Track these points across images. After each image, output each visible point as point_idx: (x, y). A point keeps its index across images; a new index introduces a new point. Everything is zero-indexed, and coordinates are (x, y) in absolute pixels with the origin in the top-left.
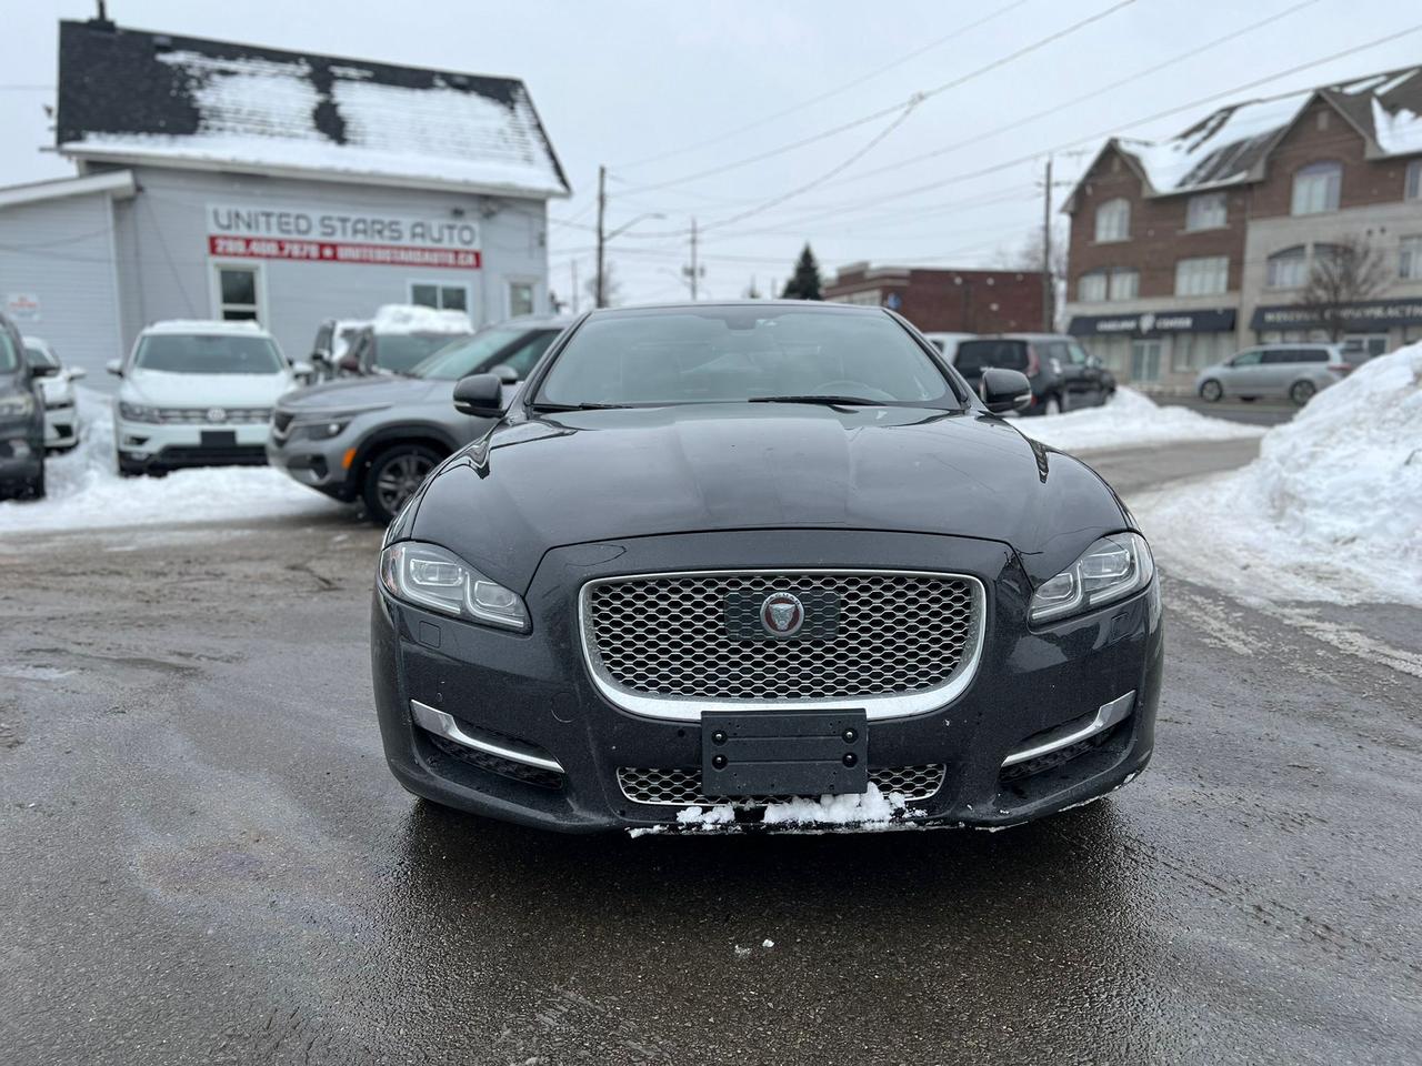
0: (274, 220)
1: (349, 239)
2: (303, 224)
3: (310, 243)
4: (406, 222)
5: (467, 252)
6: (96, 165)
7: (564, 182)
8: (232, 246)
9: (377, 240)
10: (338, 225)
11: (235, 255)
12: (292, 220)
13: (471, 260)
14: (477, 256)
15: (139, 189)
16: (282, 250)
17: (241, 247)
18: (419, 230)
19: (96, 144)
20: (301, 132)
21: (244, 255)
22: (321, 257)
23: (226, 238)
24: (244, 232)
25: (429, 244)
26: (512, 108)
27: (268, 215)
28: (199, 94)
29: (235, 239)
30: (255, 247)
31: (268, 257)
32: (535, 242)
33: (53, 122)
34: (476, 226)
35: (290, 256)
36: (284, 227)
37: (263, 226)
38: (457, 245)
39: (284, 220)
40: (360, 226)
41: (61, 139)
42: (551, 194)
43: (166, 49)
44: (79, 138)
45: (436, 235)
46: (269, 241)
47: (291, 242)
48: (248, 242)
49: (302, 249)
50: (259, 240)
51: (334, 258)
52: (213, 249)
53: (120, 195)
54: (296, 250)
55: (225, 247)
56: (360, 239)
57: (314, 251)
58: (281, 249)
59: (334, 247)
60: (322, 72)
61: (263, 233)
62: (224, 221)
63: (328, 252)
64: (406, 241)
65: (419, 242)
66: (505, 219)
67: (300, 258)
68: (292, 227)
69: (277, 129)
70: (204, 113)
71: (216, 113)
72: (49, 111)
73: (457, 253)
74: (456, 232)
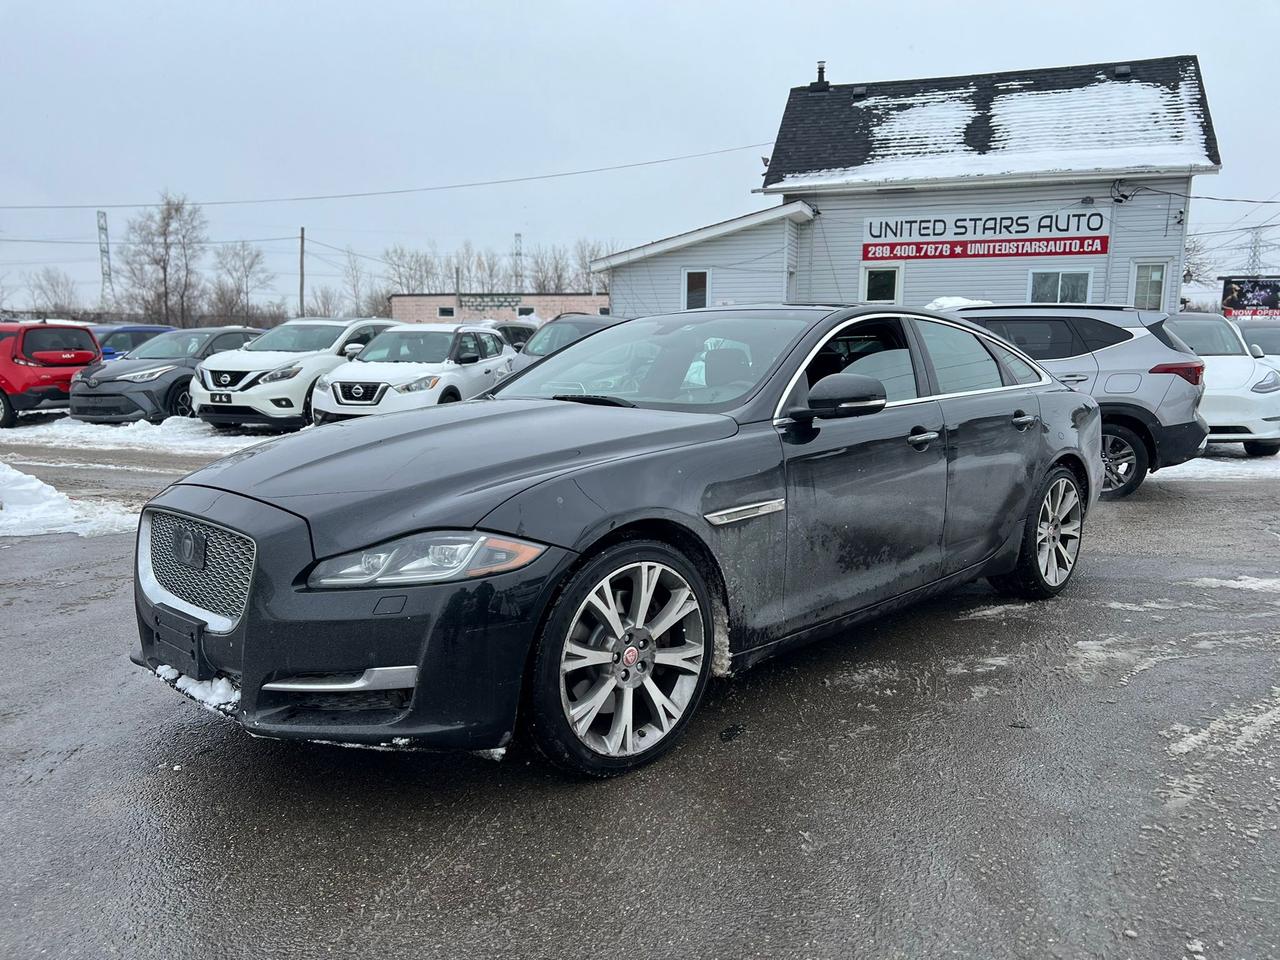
0: (915, 226)
1: (979, 236)
2: (940, 227)
3: (943, 243)
4: (1034, 216)
5: (1094, 239)
6: (790, 198)
7: (1214, 156)
8: (879, 252)
9: (1005, 235)
10: (970, 225)
11: (882, 258)
12: (931, 225)
13: (1097, 245)
14: (1104, 241)
15: (817, 213)
16: (920, 252)
17: (887, 251)
18: (1046, 222)
19: (791, 182)
20: (950, 147)
21: (889, 258)
22: (953, 255)
23: (876, 245)
24: (891, 239)
25: (1056, 234)
26: (1176, 87)
27: (911, 222)
28: (876, 130)
29: (883, 245)
30: (898, 251)
31: (909, 257)
32: (1172, 221)
33: (766, 170)
34: (1106, 212)
35: (926, 256)
36: (923, 232)
37: (906, 232)
38: (1085, 232)
39: (923, 225)
40: (990, 224)
41: (767, 183)
42: (1196, 170)
43: (861, 97)
44: (780, 179)
45: (1063, 226)
46: (909, 244)
47: (928, 243)
48: (893, 246)
49: (936, 249)
50: (901, 244)
51: (964, 254)
52: (866, 257)
53: (802, 219)
54: (931, 250)
55: (874, 253)
56: (989, 235)
57: (946, 250)
58: (919, 250)
59: (964, 244)
60: (986, 89)
61: (906, 238)
62: (876, 232)
63: (958, 250)
64: (1032, 233)
65: (1045, 233)
66: (1141, 202)
67: (934, 257)
68: (930, 231)
69: (932, 148)
70: (876, 144)
71: (885, 143)
72: (765, 161)
73: (1082, 240)
74: (1084, 220)
